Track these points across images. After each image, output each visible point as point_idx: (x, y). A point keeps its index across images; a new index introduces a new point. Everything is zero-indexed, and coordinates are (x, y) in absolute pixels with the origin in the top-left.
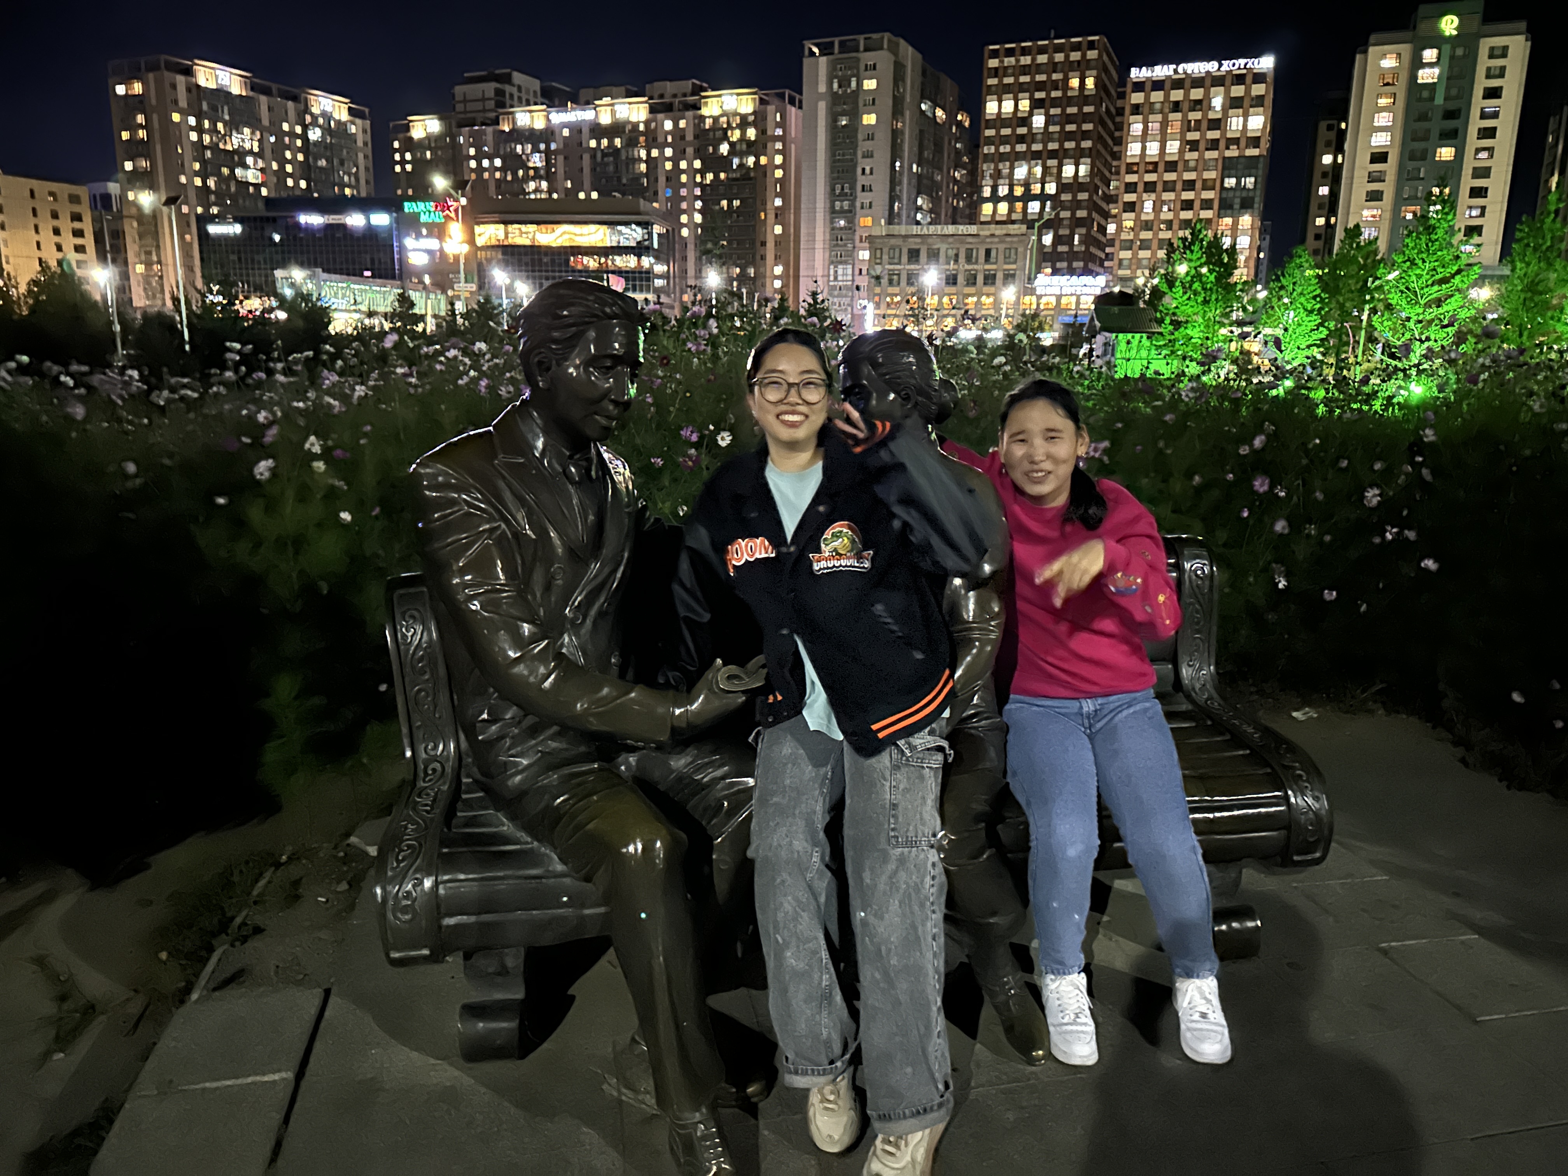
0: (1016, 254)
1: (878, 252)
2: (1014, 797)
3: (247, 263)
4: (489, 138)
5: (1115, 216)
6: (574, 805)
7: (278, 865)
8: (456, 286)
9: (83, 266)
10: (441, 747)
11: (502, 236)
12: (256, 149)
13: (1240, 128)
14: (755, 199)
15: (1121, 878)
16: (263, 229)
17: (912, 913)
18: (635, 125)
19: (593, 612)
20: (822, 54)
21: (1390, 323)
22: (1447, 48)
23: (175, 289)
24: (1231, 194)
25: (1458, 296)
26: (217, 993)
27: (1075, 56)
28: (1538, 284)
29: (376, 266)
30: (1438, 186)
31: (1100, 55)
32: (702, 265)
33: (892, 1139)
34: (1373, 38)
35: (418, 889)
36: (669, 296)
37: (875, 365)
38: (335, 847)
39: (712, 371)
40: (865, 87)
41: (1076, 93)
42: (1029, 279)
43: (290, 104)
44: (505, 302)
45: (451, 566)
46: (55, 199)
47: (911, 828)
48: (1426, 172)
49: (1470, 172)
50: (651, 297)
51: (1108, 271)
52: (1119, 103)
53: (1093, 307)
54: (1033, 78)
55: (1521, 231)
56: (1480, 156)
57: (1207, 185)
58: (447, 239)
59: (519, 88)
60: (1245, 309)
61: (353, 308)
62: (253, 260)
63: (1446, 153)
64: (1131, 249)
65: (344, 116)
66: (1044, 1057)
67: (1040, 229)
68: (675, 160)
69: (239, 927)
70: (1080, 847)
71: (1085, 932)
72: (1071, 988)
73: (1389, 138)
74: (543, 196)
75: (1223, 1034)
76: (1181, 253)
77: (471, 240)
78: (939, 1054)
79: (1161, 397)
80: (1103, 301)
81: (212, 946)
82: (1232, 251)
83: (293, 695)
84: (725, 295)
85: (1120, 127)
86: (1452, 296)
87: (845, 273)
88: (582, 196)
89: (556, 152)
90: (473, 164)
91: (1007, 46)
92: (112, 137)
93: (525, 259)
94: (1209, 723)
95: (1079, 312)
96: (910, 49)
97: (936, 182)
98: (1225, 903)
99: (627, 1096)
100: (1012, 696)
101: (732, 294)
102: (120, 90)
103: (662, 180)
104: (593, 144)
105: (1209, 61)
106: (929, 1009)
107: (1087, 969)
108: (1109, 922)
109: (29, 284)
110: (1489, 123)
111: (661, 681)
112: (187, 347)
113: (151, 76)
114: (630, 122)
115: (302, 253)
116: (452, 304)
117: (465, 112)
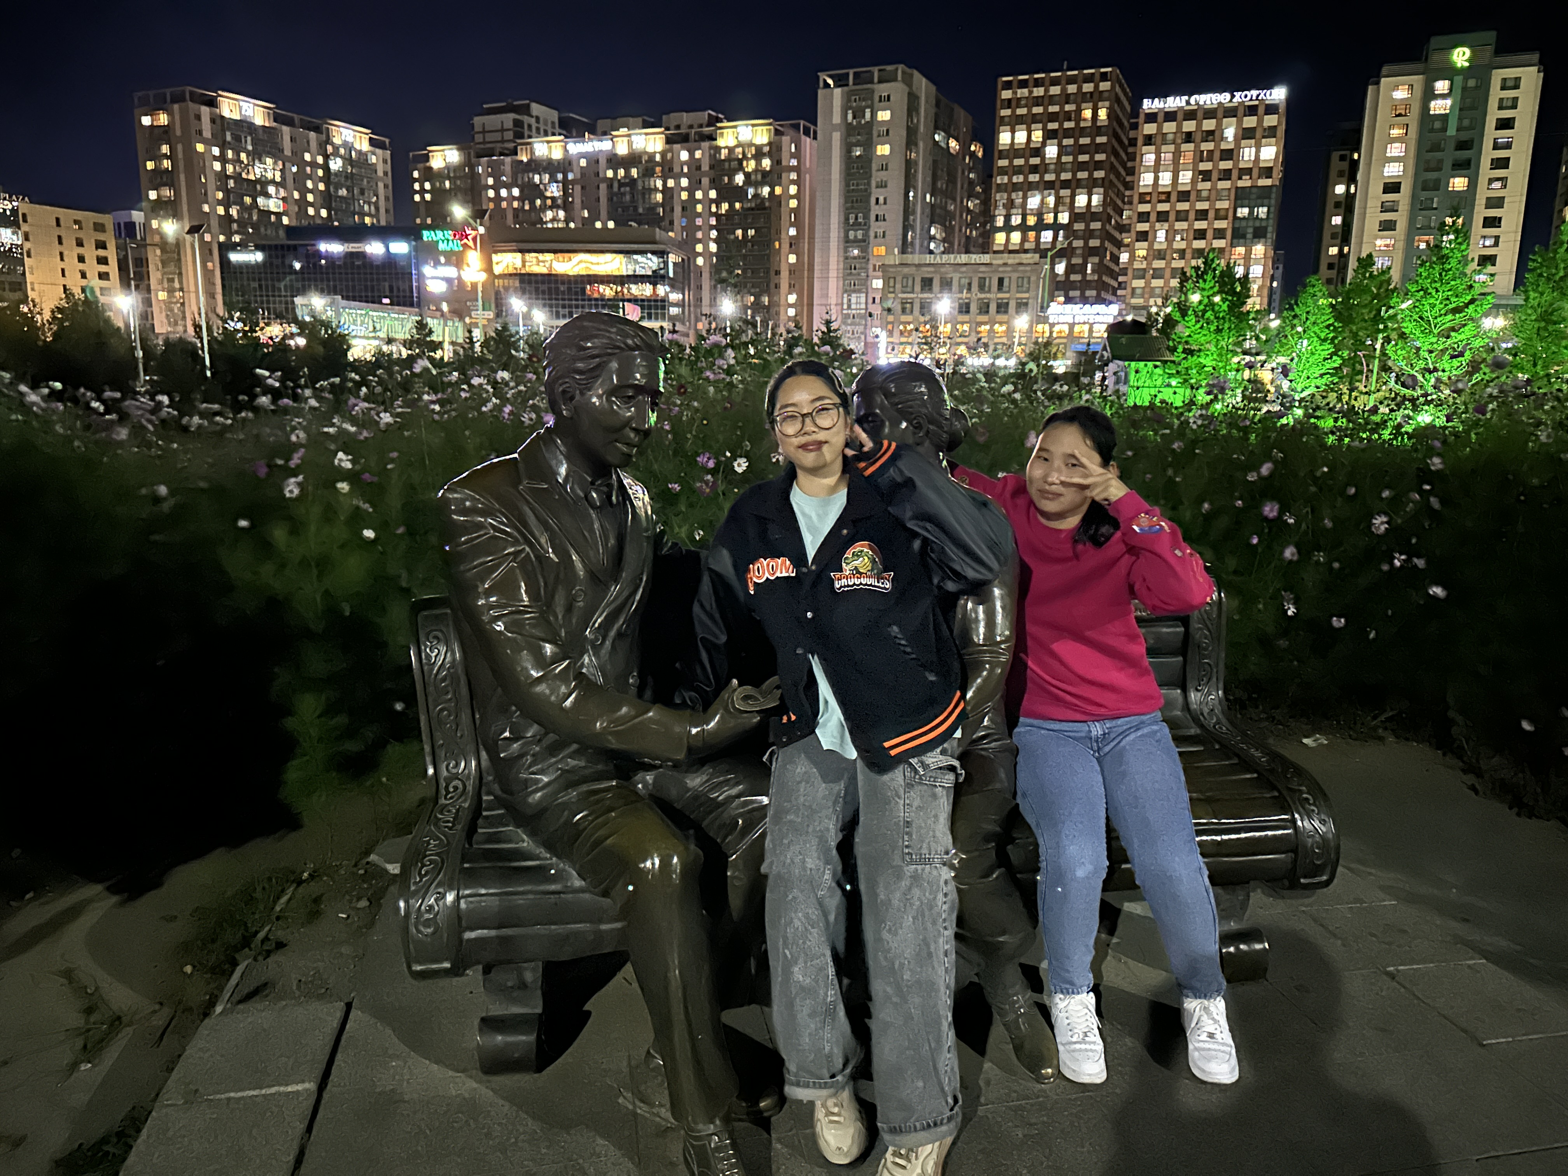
0: (1029, 283)
1: (892, 281)
2: (1023, 819)
3: (267, 291)
4: (508, 168)
5: (1128, 245)
6: (593, 821)
7: (300, 882)
8: (473, 313)
9: (105, 292)
10: (463, 764)
11: (519, 265)
12: (278, 179)
13: (1253, 158)
14: (769, 228)
15: (1130, 901)
16: (283, 256)
17: (925, 929)
18: (652, 156)
19: (612, 633)
20: (837, 85)
21: (1404, 352)
22: (1458, 79)
23: (197, 316)
24: (1244, 223)
25: (1471, 325)
26: (241, 1006)
27: (1088, 87)
28: (1551, 314)
29: (395, 293)
30: (1451, 217)
31: (1113, 87)
32: (716, 292)
33: (903, 1152)
34: (1385, 70)
35: (441, 903)
36: (683, 323)
37: (887, 394)
38: (356, 865)
39: (729, 399)
40: (879, 118)
41: (1089, 124)
42: (1042, 307)
43: (312, 135)
44: (522, 329)
45: (477, 587)
46: (80, 228)
47: (925, 846)
48: (1438, 203)
49: (1484, 202)
50: (666, 325)
51: (1121, 299)
52: (1132, 134)
53: (1105, 335)
54: (1046, 109)
55: (1534, 261)
56: (1493, 186)
57: (1220, 215)
58: (465, 267)
59: (538, 119)
60: (1257, 338)
61: (372, 334)
62: (273, 286)
63: (1459, 183)
64: (1143, 278)
65: (365, 146)
66: (1053, 1076)
67: (1053, 258)
68: (691, 190)
69: (263, 942)
70: (1090, 867)
71: (1093, 952)
72: (1080, 1007)
73: (1402, 168)
74: (560, 225)
75: (1230, 1054)
76: (1194, 282)
77: (489, 268)
78: (948, 1068)
79: (1169, 426)
80: (1116, 329)
81: (234, 958)
82: (1245, 280)
83: (318, 713)
84: (740, 323)
85: (1132, 157)
86: (1465, 325)
87: (858, 301)
88: (598, 225)
89: (573, 182)
90: (491, 193)
91: (1021, 77)
92: (136, 167)
93: (543, 287)
94: (1217, 747)
95: (1092, 341)
96: (924, 80)
97: (950, 211)
98: (1233, 925)
99: (642, 1109)
100: (1022, 719)
101: (746, 322)
102: (146, 121)
103: (678, 209)
104: (610, 174)
105: (1221, 92)
106: (939, 1024)
107: (1096, 989)
108: (1118, 943)
109: (53, 312)
110: (1502, 154)
111: (678, 701)
112: (209, 374)
113: (176, 107)
114: (646, 153)
115: (322, 280)
116: (470, 332)
117: (484, 143)
